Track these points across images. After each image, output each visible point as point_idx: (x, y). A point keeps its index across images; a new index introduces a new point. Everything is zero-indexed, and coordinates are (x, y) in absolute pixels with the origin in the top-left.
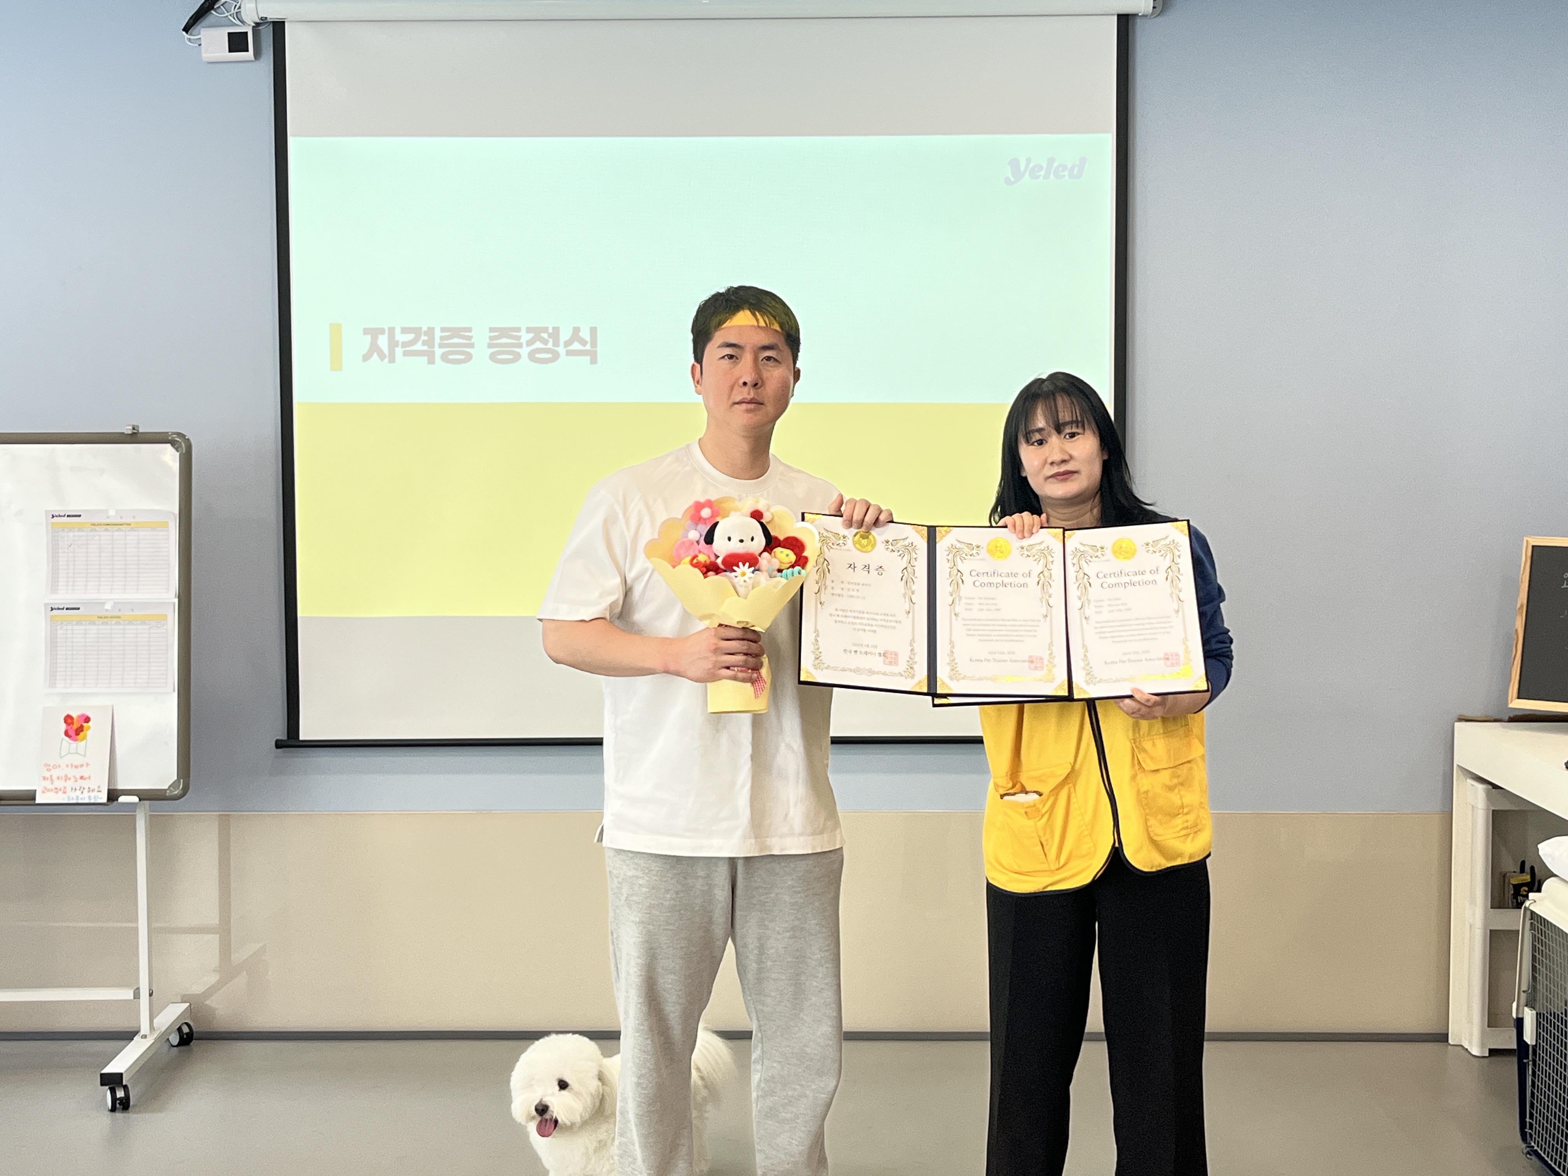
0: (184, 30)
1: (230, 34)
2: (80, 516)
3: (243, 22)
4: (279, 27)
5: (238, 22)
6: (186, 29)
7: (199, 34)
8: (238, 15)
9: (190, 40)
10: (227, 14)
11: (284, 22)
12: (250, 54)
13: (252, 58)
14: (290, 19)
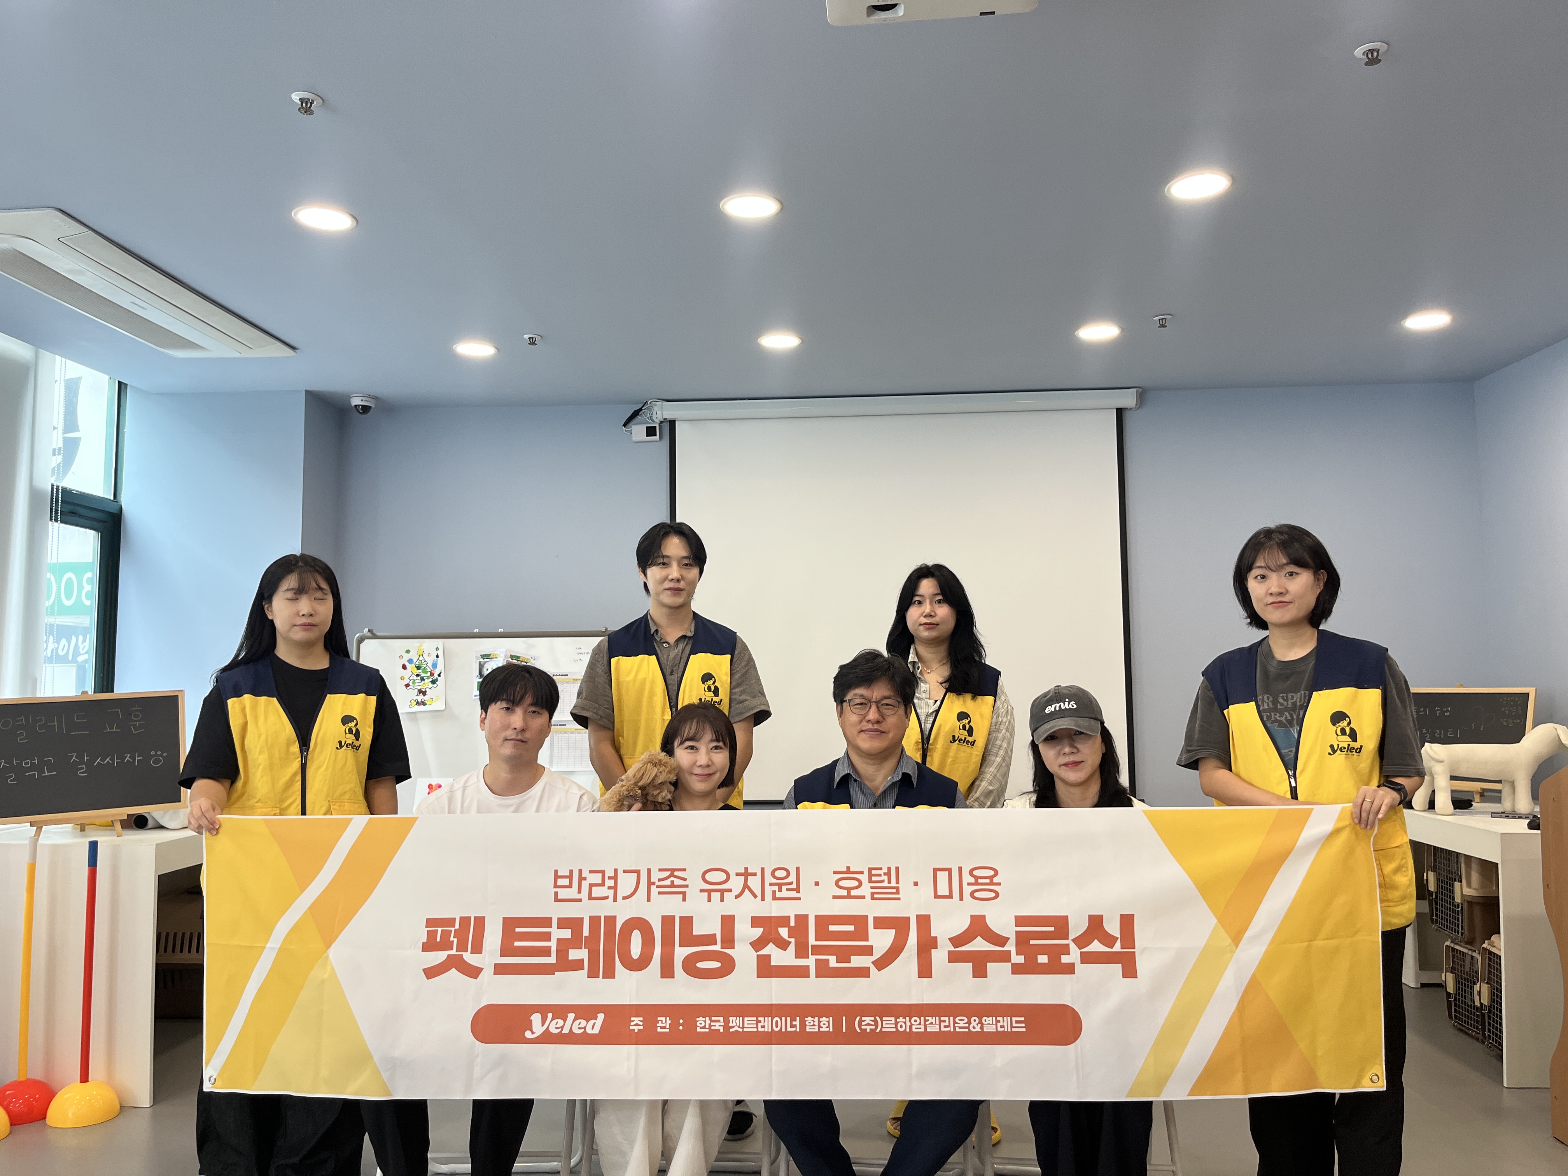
0: (623, 426)
1: (647, 427)
2: (567, 675)
3: (653, 421)
4: (672, 423)
5: (650, 421)
6: (625, 425)
7: (631, 428)
8: (651, 418)
9: (625, 431)
10: (645, 418)
11: (675, 421)
12: (657, 438)
13: (658, 439)
14: (679, 419)
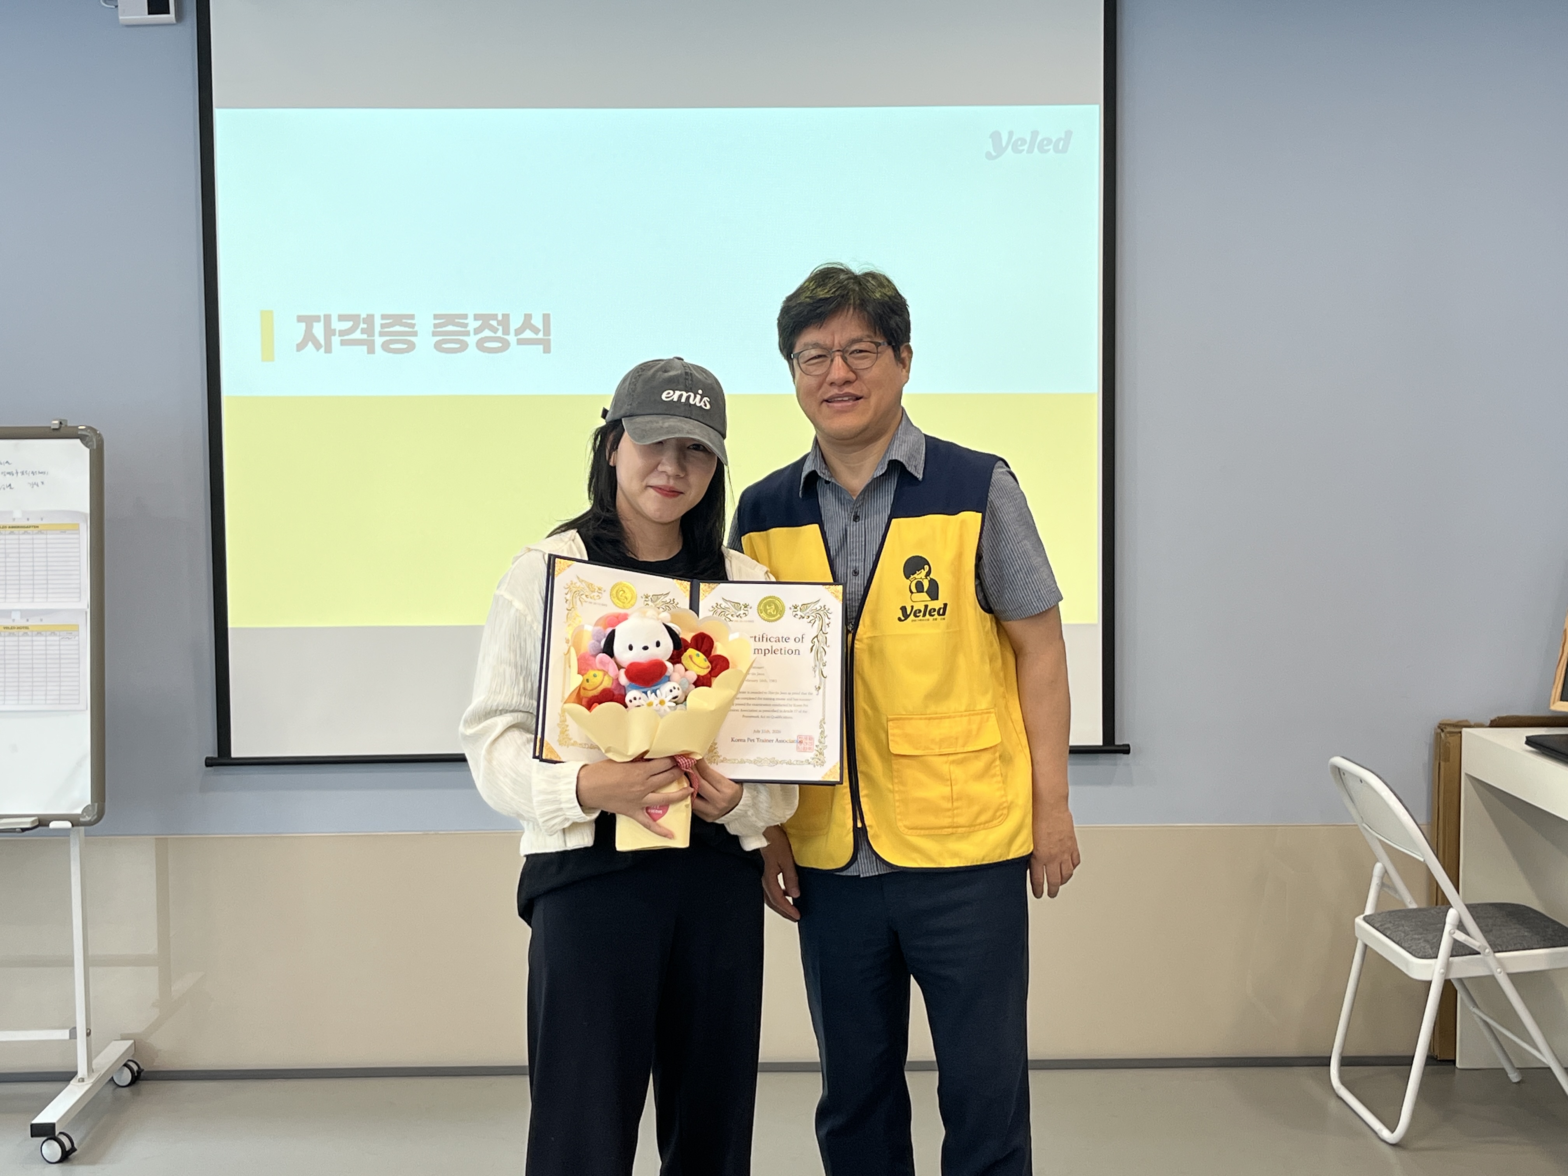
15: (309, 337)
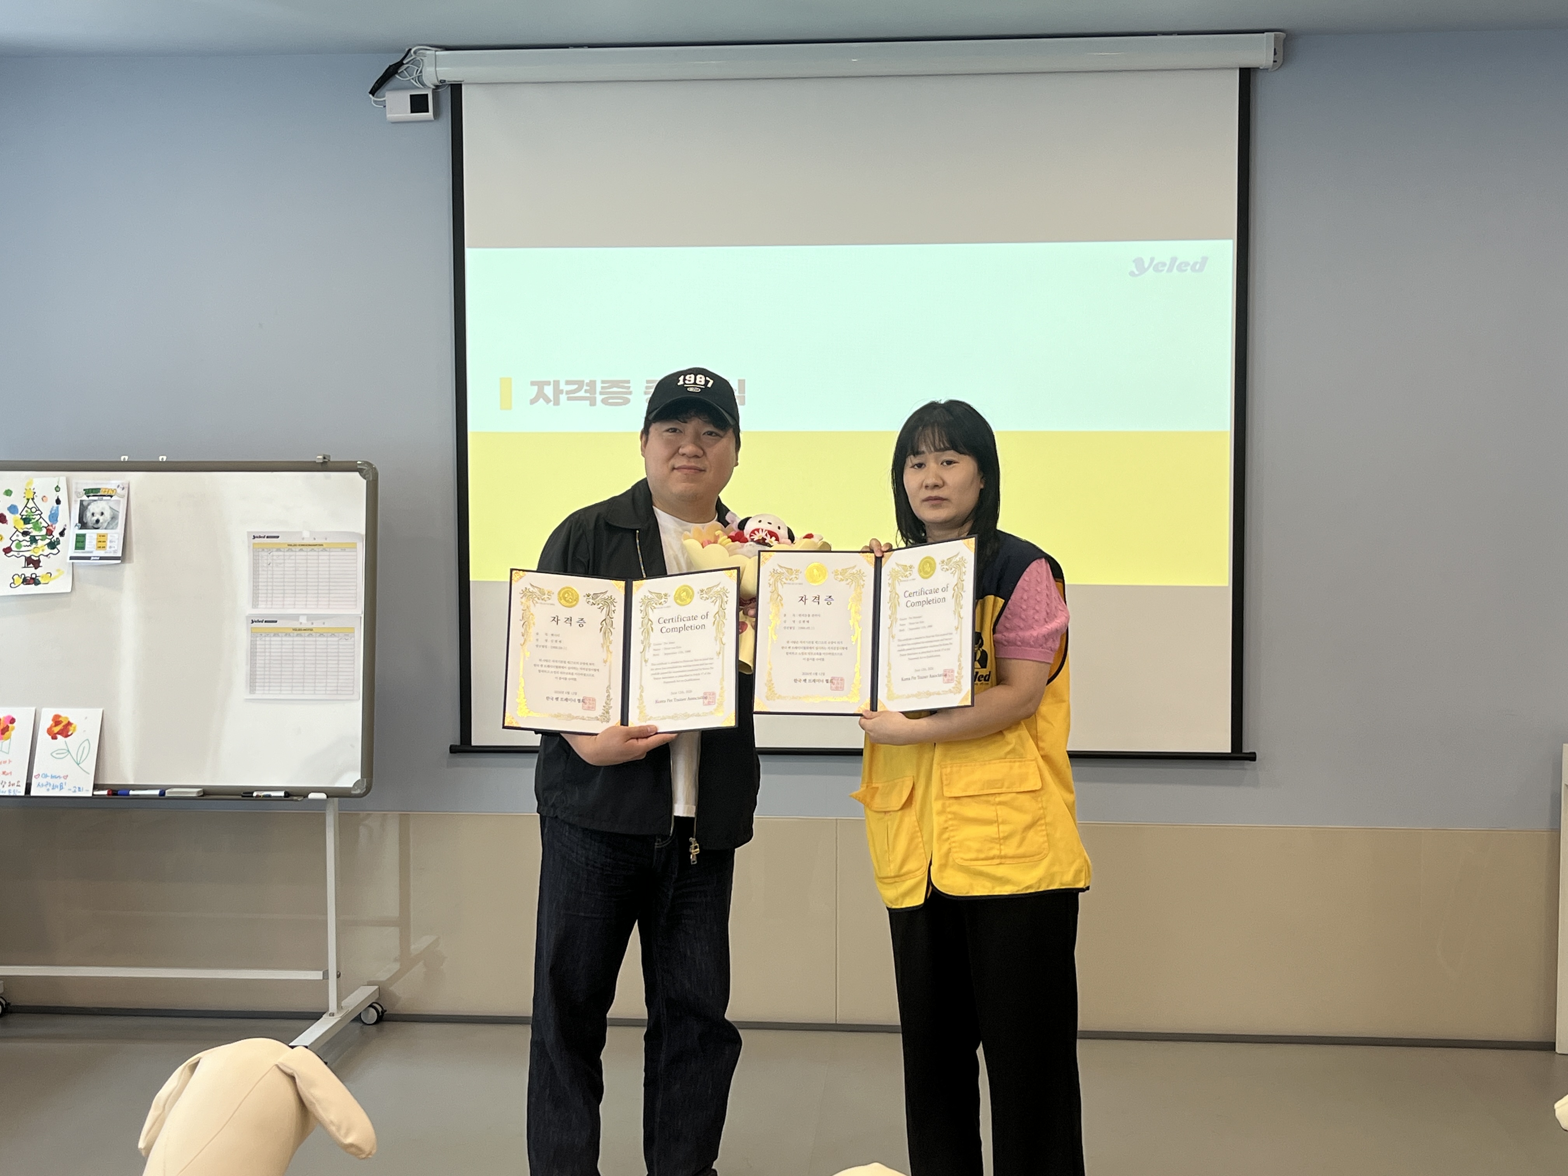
0: (370, 93)
1: (411, 96)
2: (278, 537)
3: (423, 84)
4: (456, 89)
5: (418, 85)
6: (373, 92)
7: (384, 97)
8: (419, 79)
9: (375, 101)
10: (408, 78)
11: (461, 85)
12: (429, 115)
13: (433, 118)
14: (466, 81)
15: (541, 395)
